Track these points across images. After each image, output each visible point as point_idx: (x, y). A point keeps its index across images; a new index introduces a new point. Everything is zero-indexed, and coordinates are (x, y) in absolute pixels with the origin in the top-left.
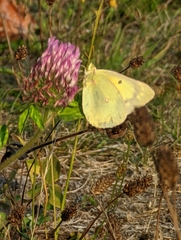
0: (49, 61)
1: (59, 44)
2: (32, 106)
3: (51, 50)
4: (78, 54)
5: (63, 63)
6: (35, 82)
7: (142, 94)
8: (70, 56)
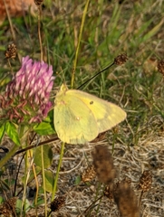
0: (23, 80)
1: (33, 63)
2: (8, 123)
3: (25, 69)
4: (51, 72)
5: (36, 82)
6: (10, 101)
7: (113, 115)
8: (43, 75)
